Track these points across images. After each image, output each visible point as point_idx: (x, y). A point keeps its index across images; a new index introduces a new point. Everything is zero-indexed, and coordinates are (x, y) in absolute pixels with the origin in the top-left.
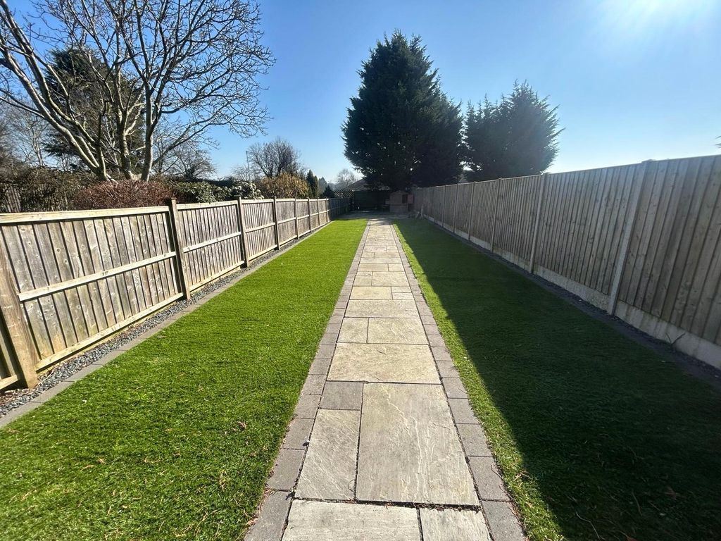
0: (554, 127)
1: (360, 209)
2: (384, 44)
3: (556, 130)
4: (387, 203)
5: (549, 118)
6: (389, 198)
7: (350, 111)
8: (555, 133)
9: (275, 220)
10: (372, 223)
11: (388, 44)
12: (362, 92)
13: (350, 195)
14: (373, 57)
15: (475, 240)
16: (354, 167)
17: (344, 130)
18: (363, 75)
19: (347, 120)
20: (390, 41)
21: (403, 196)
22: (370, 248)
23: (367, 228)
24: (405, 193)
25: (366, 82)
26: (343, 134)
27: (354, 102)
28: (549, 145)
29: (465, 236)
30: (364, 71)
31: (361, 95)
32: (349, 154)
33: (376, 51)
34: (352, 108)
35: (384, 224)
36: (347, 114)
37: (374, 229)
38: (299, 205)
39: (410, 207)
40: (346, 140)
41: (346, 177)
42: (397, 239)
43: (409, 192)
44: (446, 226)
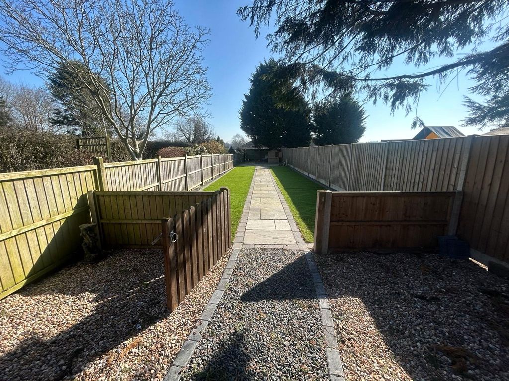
0: (363, 114)
1: (250, 161)
2: (264, 64)
3: (365, 116)
4: (266, 157)
5: (360, 109)
6: (267, 154)
7: (243, 102)
8: (364, 117)
9: (212, 165)
10: (258, 168)
11: (266, 63)
12: (251, 91)
13: (243, 152)
14: (258, 71)
15: (311, 176)
16: (246, 135)
17: (240, 113)
18: (251, 81)
19: (242, 107)
20: (267, 62)
21: (276, 153)
22: (259, 179)
23: (256, 170)
24: (277, 151)
25: (253, 85)
26: (239, 116)
27: (246, 97)
28: (362, 124)
29: (306, 174)
30: (252, 79)
31: (250, 92)
32: (242, 128)
33: (260, 67)
34: (245, 100)
35: (264, 169)
36: (242, 104)
37: (259, 171)
38: (220, 157)
39: (281, 160)
40: (241, 119)
41: (238, 140)
42: (272, 175)
43: (280, 151)
44: (299, 170)
